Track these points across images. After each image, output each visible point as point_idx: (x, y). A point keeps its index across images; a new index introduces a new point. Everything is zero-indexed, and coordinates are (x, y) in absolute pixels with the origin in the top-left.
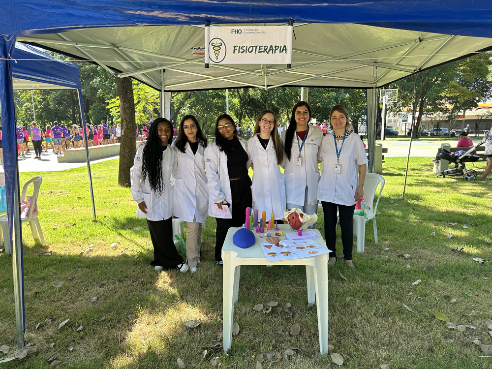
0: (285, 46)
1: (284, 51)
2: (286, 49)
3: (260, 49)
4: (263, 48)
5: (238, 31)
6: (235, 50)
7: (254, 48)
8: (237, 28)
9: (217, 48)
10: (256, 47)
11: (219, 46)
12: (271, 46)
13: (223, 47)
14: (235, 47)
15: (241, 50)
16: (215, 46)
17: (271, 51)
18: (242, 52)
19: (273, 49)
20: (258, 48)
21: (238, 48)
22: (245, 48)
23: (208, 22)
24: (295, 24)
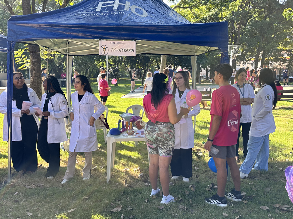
0: (133, 49)
1: (133, 51)
2: (133, 50)
3: (122, 50)
4: (124, 50)
5: (113, 43)
6: (112, 50)
7: (120, 50)
8: (113, 42)
9: (105, 49)
10: (121, 49)
11: (105, 48)
12: (127, 49)
13: (107, 49)
14: (112, 49)
15: (115, 50)
16: (104, 48)
17: (127, 51)
18: (115, 51)
19: (128, 50)
20: (122, 49)
21: (113, 49)
22: (116, 50)
23: (101, 38)
24: (137, 41)
